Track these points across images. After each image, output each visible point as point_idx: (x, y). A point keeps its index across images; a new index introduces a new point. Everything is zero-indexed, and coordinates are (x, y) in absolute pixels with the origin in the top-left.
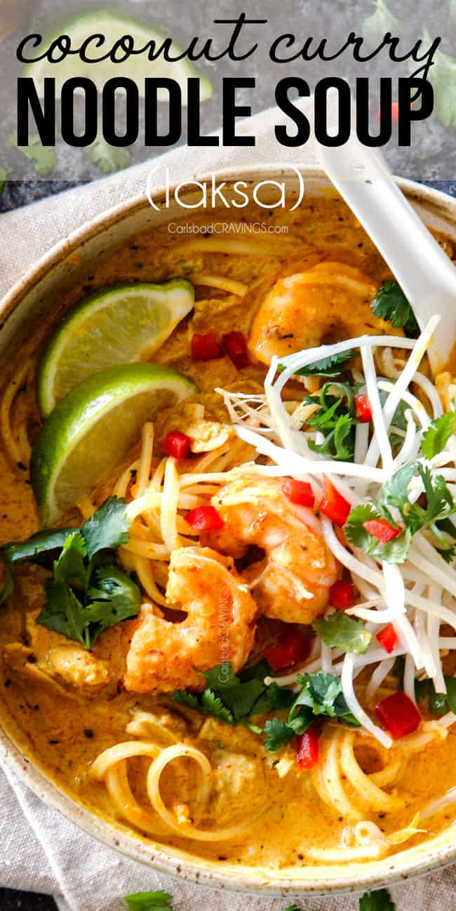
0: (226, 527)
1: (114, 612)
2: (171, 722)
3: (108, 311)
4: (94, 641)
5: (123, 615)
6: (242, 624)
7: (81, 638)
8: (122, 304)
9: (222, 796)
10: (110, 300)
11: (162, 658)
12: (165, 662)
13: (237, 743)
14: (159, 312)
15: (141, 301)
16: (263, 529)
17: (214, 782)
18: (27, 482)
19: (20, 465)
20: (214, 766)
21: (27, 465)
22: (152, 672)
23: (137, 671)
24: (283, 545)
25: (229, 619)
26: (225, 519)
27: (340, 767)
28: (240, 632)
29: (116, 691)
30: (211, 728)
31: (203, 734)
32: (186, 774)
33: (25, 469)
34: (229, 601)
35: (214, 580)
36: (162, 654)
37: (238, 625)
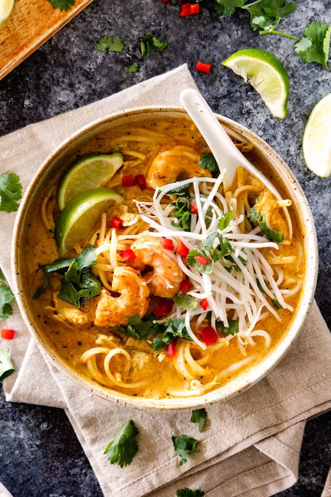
0: (137, 258)
1: (90, 293)
2: (114, 339)
3: (87, 166)
4: (82, 305)
5: (94, 294)
6: (144, 299)
7: (76, 304)
9: (135, 369)
10: (88, 162)
11: (110, 313)
13: (142, 348)
14: (109, 166)
15: (101, 162)
16: (152, 259)
17: (132, 364)
18: (53, 238)
19: (50, 231)
20: (132, 357)
21: (53, 231)
22: (106, 318)
23: (100, 318)
24: (161, 266)
25: (138, 296)
26: (137, 255)
27: (184, 358)
28: (143, 302)
29: (91, 326)
30: (131, 342)
31: (127, 344)
32: (120, 360)
33: (52, 232)
34: (138, 289)
35: (132, 281)
36: (110, 311)
37: (142, 299)
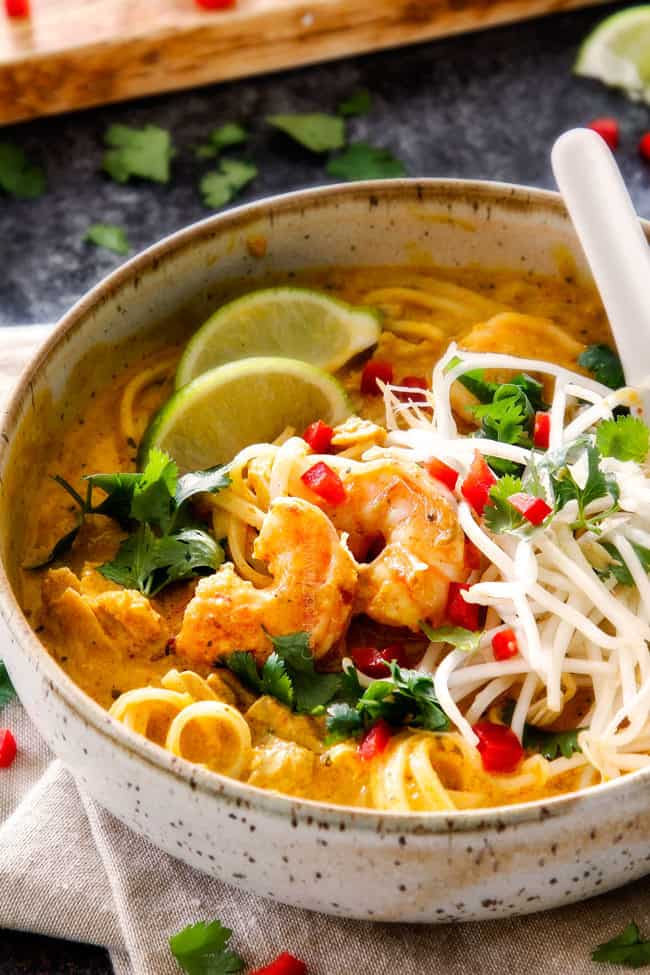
0: (348, 499)
1: (188, 557)
2: (218, 682)
3: (279, 306)
4: (155, 592)
5: (196, 562)
6: (335, 587)
7: (141, 584)
8: (297, 305)
9: (255, 773)
10: (286, 296)
11: (228, 604)
12: (230, 609)
13: (291, 731)
14: (337, 331)
16: (389, 501)
17: (250, 758)
18: (133, 460)
19: (131, 442)
20: (254, 743)
21: (138, 443)
22: (211, 616)
23: (194, 613)
24: (408, 521)
25: (320, 579)
26: (349, 489)
27: (407, 763)
28: (328, 596)
29: (163, 652)
30: (264, 706)
31: (252, 709)
32: (219, 745)
33: (134, 447)
34: (326, 557)
35: (314, 531)
36: (230, 600)
37: (330, 587)
